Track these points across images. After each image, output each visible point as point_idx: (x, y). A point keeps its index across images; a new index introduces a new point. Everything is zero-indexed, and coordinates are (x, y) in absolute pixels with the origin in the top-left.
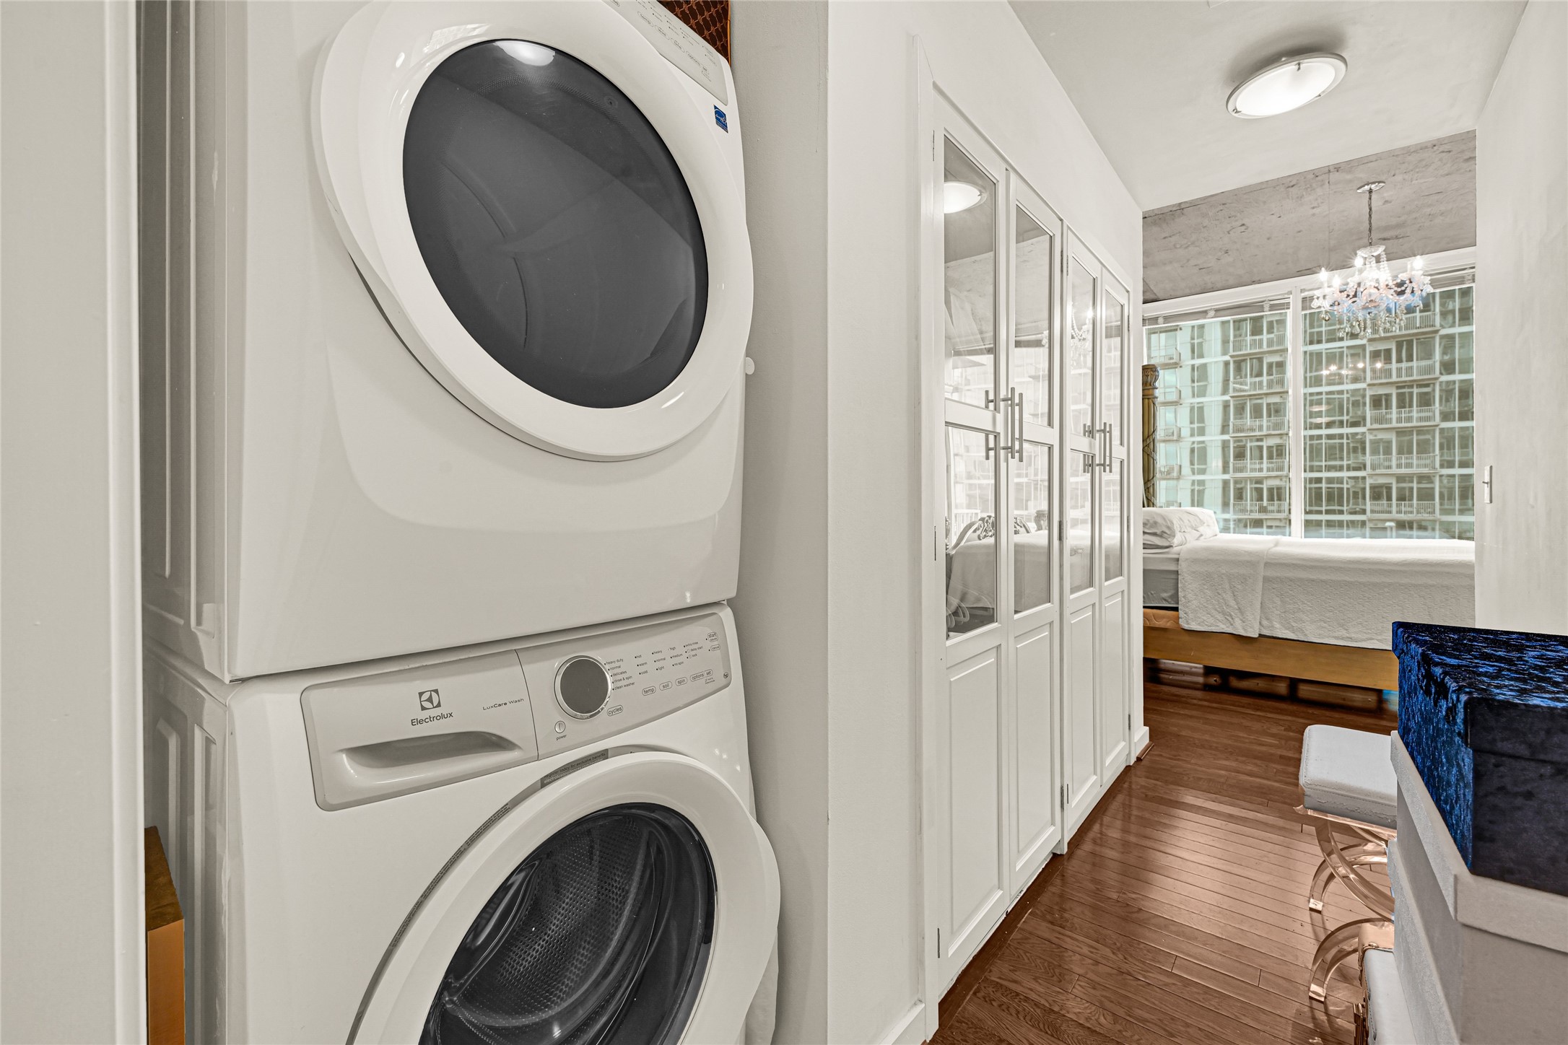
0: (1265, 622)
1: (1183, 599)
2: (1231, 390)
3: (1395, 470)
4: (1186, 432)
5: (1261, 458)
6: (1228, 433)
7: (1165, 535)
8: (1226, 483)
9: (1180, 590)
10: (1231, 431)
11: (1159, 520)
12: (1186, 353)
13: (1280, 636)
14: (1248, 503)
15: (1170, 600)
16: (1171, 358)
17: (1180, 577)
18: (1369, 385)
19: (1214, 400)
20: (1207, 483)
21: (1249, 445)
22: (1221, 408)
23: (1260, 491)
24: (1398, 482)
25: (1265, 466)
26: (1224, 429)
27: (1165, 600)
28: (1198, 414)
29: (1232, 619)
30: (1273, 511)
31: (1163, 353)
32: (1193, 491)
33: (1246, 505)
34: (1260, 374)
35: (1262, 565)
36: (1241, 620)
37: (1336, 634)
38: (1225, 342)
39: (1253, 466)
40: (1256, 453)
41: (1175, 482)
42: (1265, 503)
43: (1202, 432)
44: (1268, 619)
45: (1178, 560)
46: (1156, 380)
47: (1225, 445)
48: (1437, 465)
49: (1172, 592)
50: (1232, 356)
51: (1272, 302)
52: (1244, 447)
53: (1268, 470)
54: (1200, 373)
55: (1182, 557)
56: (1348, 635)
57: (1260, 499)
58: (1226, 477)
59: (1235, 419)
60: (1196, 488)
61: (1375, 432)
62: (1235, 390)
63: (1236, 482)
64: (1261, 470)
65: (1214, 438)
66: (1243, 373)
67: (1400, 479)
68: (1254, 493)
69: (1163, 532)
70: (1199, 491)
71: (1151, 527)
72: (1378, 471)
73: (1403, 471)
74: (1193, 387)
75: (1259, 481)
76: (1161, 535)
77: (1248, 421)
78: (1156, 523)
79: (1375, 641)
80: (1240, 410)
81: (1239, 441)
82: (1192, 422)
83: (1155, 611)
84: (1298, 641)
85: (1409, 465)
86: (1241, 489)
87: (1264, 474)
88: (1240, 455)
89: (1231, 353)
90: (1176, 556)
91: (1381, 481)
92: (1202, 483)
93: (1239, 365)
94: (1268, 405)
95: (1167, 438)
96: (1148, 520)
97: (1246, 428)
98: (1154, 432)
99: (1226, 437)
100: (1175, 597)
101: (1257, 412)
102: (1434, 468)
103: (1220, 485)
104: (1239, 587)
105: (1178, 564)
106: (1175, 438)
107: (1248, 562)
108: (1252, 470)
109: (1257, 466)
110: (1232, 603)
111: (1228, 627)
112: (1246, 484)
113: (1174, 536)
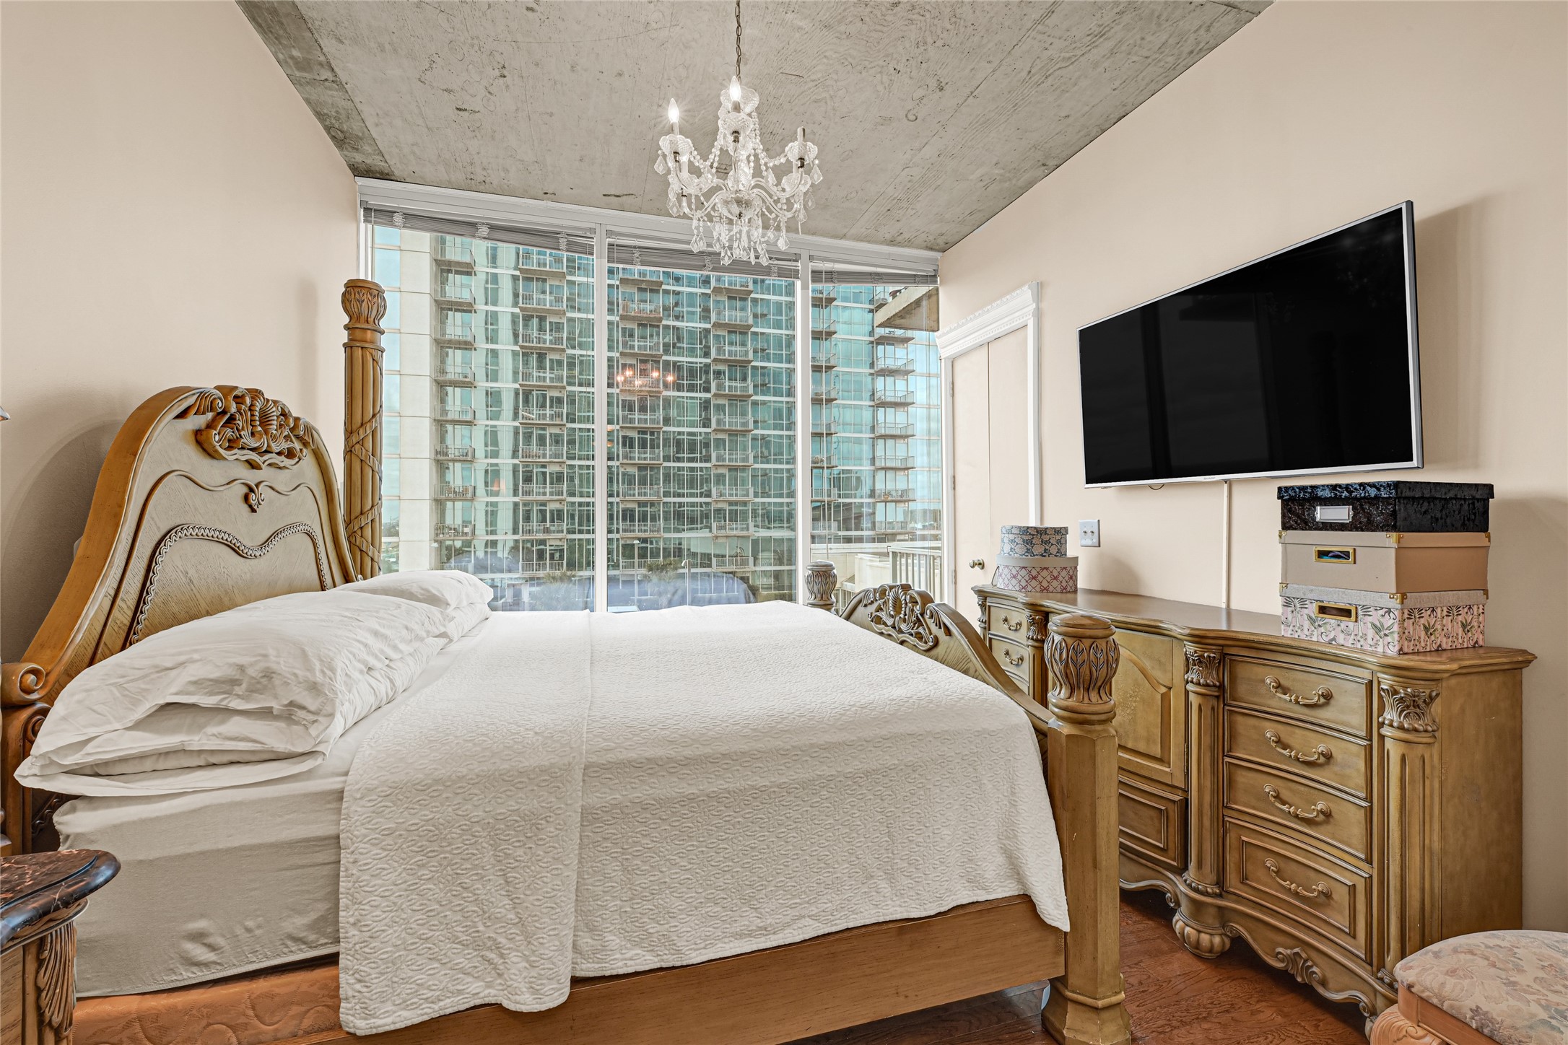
0: (586, 941)
1: (353, 932)
2: (520, 416)
3: (637, 498)
4: (480, 453)
5: (545, 482)
6: (517, 457)
7: (301, 714)
8: (516, 505)
9: (343, 902)
10: (520, 456)
11: (284, 664)
12: (481, 374)
13: (621, 972)
14: (534, 524)
15: (312, 937)
16: (466, 377)
17: (345, 858)
18: (621, 427)
19: (506, 424)
20: (500, 506)
21: (535, 471)
22: (512, 434)
23: (543, 512)
24: (639, 506)
25: (548, 490)
26: (515, 454)
27: (297, 940)
28: (492, 437)
29: (502, 956)
30: (554, 532)
31: (459, 370)
32: (487, 511)
33: (533, 526)
34: (543, 406)
35: (578, 775)
36: (525, 958)
37: (737, 928)
38: (515, 373)
39: (539, 490)
40: (541, 477)
41: (469, 503)
42: (548, 524)
43: (495, 454)
44: (591, 929)
45: (339, 795)
46: (380, 315)
47: (515, 469)
48: (662, 495)
49: (322, 907)
50: (521, 385)
51: (571, 238)
52: (531, 472)
53: (551, 494)
54: (493, 398)
55: (353, 784)
56: (759, 922)
57: (544, 520)
58: (516, 499)
59: (523, 445)
60: (489, 509)
61: (625, 466)
62: (523, 417)
63: (525, 505)
64: (545, 494)
65: (506, 461)
66: (530, 405)
67: (640, 504)
68: (539, 515)
69: (291, 704)
70: (492, 511)
71: (254, 690)
72: (627, 498)
73: (642, 498)
74: (487, 411)
75: (544, 504)
76: (290, 713)
77: (534, 448)
78: (269, 674)
79: (807, 921)
80: (528, 437)
81: (527, 466)
82: (486, 445)
83: (262, 985)
84: (661, 969)
85: (645, 494)
86: (529, 510)
87: (548, 497)
88: (528, 479)
89: (521, 382)
90: (334, 783)
91: (630, 506)
92: (494, 504)
93: (527, 395)
94: (551, 435)
95: (462, 458)
96: (242, 668)
97: (533, 454)
98: (374, 416)
99: (516, 461)
100: (329, 922)
101: (542, 440)
102: (660, 497)
103: (511, 506)
104: (520, 852)
105: (339, 811)
106: (469, 458)
107: (543, 771)
108: (538, 494)
109: (542, 490)
110: (502, 907)
111: (489, 985)
112: (533, 506)
113: (331, 715)
